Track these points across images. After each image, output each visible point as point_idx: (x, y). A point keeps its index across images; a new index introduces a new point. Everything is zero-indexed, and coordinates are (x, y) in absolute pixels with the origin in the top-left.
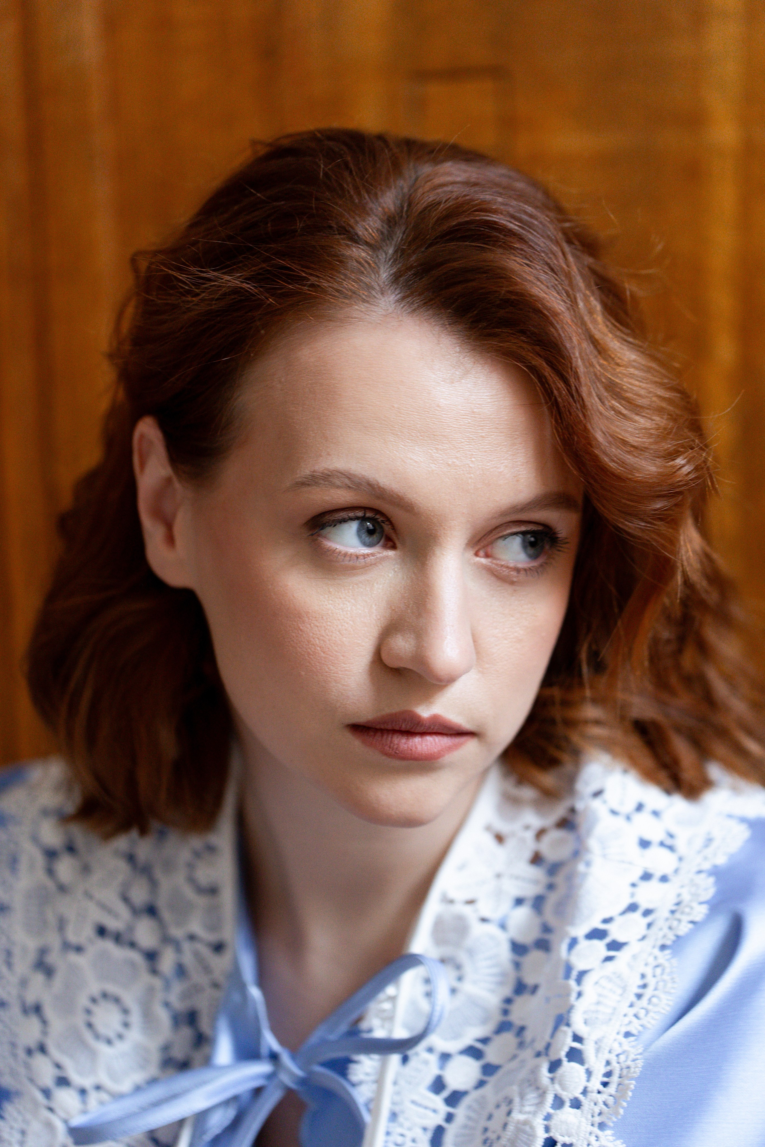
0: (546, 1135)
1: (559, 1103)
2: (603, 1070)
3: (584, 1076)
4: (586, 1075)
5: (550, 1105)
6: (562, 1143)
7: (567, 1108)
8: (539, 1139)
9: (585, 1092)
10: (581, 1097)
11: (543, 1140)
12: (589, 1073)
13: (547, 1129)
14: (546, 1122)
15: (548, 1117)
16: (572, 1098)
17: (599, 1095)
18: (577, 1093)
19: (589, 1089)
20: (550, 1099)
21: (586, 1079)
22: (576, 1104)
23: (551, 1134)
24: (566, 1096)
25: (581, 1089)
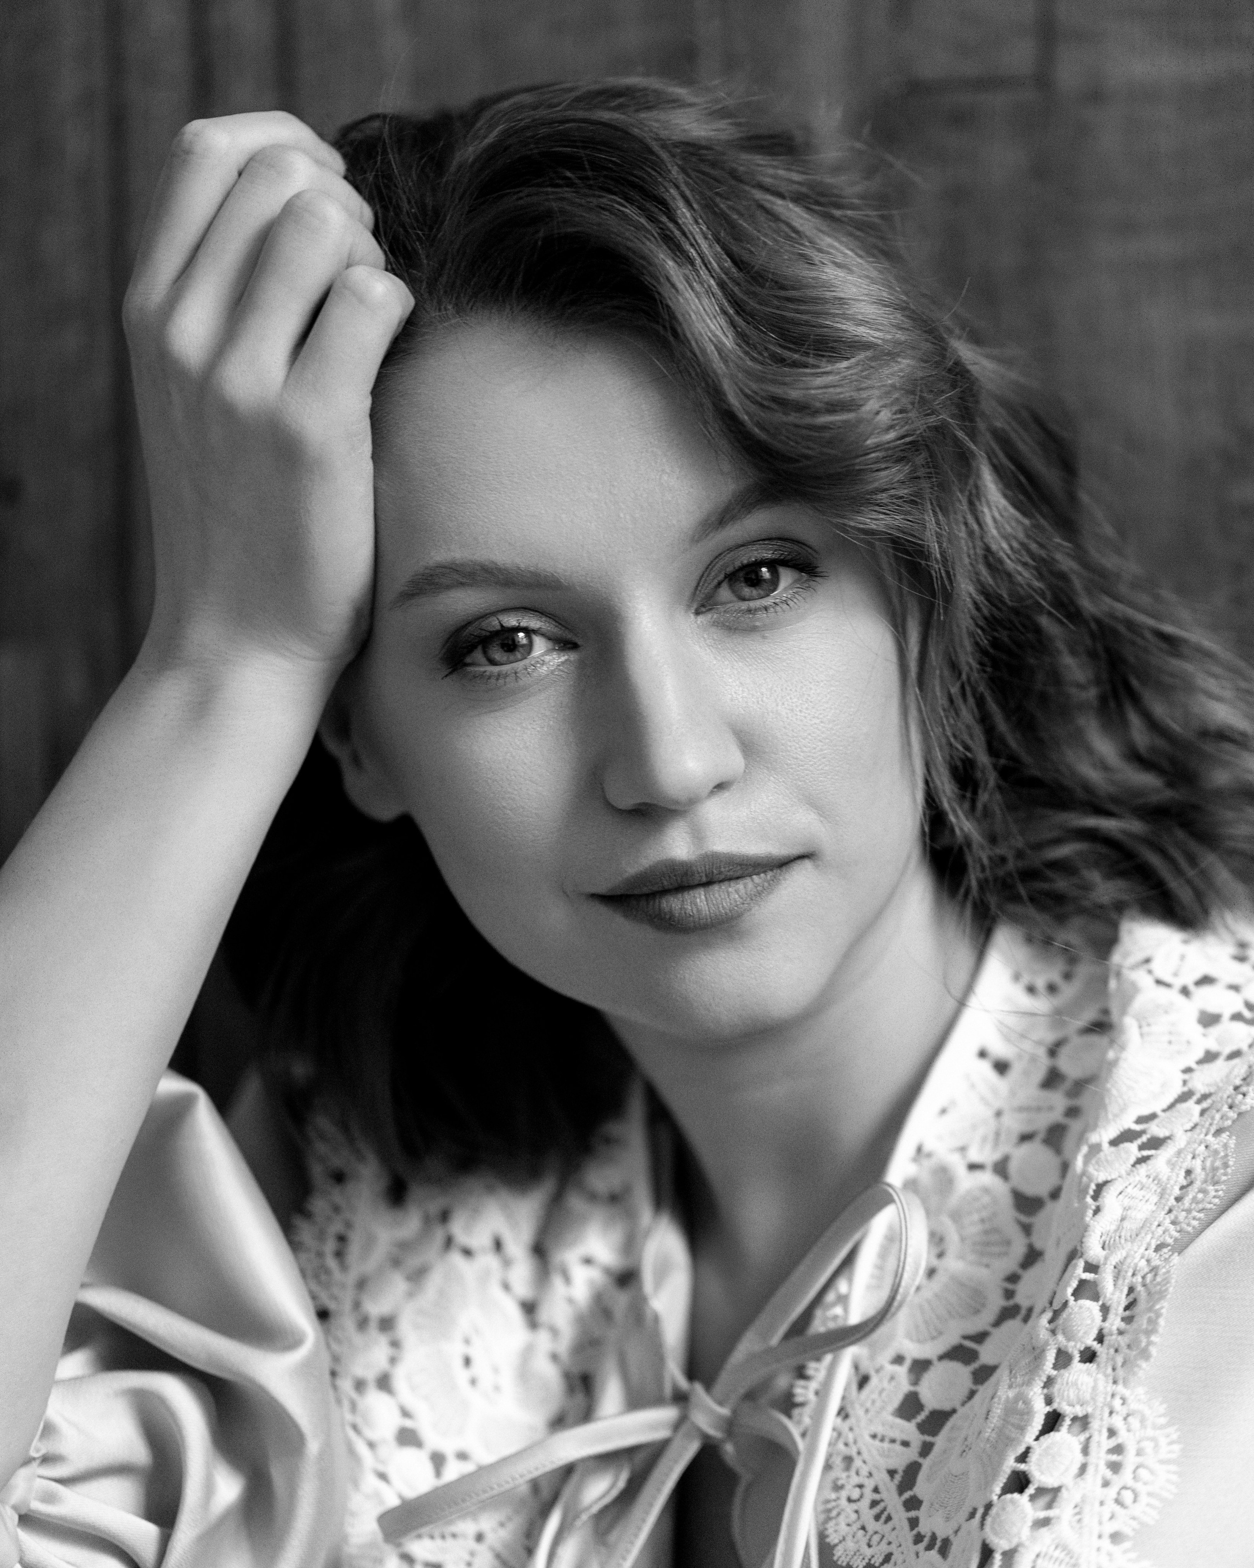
0: (1048, 1409)
1: (1063, 1359)
2: (1124, 1302)
3: (1098, 1315)
4: (1101, 1314)
5: (1051, 1366)
6: (1072, 1416)
7: (1076, 1365)
8: (1037, 1415)
9: (1100, 1338)
10: (1096, 1346)
11: (1043, 1417)
12: (1105, 1310)
13: (1049, 1401)
14: (1045, 1391)
15: (1049, 1382)
16: (1082, 1349)
17: (1120, 1338)
18: (1090, 1341)
19: (1105, 1331)
20: (1050, 1356)
21: (1101, 1318)
22: (1089, 1356)
23: (1055, 1406)
24: (1075, 1349)
25: (1094, 1333)
